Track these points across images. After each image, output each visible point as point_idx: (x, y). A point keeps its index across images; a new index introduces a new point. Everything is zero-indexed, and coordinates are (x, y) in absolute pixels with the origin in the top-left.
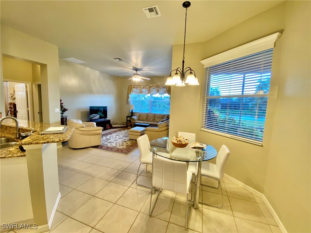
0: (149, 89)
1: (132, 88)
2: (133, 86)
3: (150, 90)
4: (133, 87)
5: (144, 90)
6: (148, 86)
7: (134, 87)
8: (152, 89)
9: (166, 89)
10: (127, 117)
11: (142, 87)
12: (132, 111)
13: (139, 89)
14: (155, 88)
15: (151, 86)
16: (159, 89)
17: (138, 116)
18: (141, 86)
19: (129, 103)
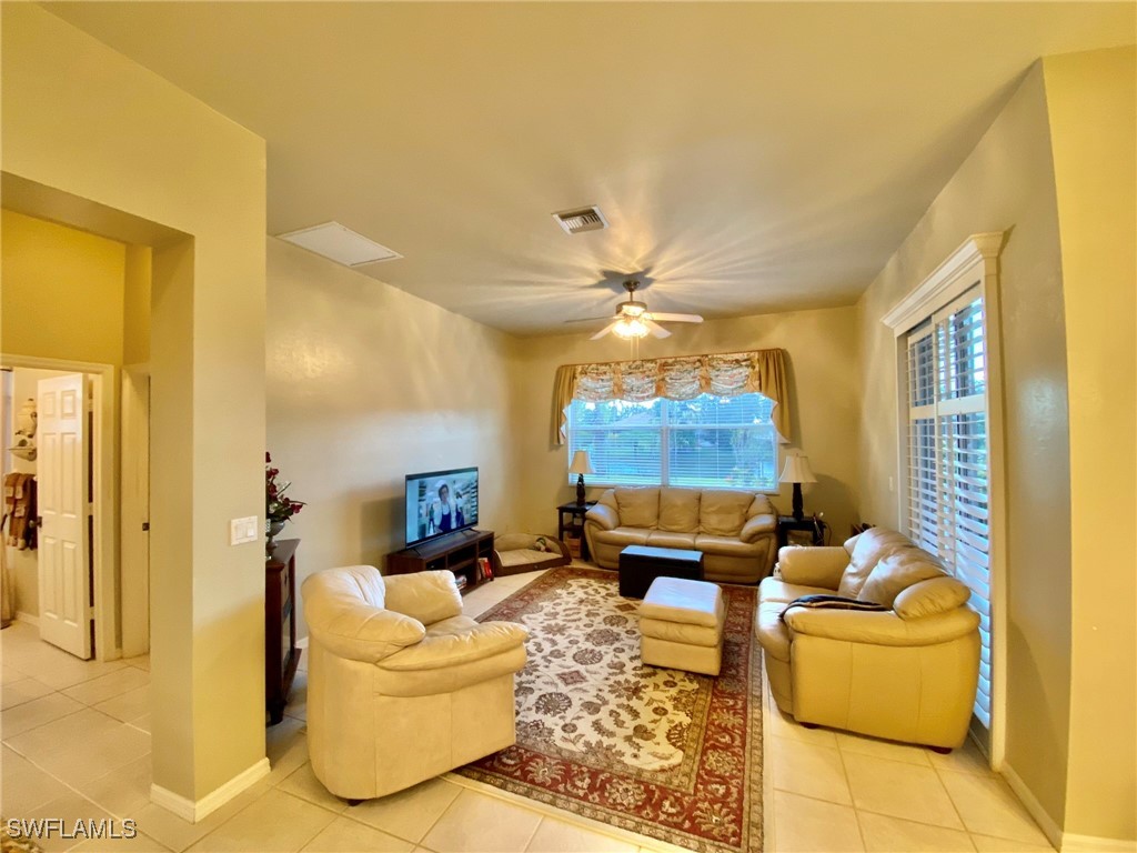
0: (661, 377)
1: (574, 377)
2: (579, 369)
3: (663, 379)
4: (581, 373)
5: (631, 381)
6: (652, 361)
7: (584, 373)
8: (673, 374)
9: (750, 370)
10: (562, 510)
11: (623, 367)
12: (581, 479)
13: (611, 379)
14: (688, 367)
15: (670, 361)
16: (713, 373)
17: (615, 505)
18: (618, 363)
19: (562, 442)
